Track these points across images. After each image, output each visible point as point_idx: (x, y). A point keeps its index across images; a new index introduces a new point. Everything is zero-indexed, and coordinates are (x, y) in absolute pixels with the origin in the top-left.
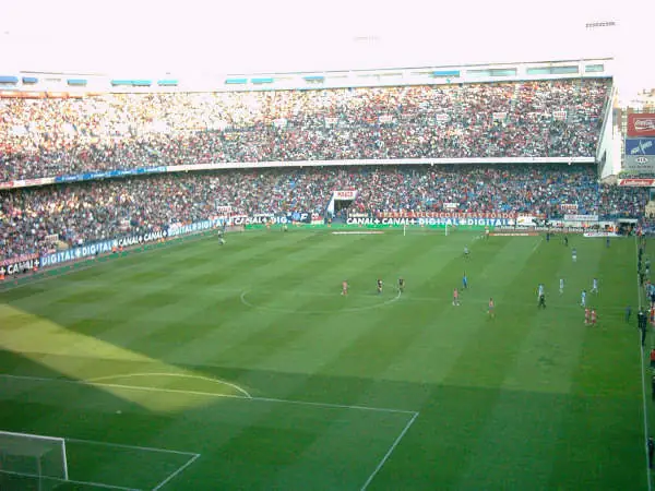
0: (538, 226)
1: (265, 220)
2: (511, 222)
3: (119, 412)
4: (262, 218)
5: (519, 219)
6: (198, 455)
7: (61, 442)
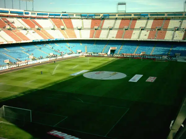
0: (169, 59)
1: (91, 54)
2: (161, 58)
3: (47, 104)
4: (90, 54)
5: (163, 57)
6: (67, 117)
7: (30, 111)
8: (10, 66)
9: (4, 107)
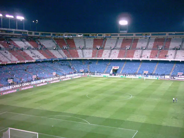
1: (93, 74)
2: (163, 77)
8: (13, 86)
9: (10, 129)
